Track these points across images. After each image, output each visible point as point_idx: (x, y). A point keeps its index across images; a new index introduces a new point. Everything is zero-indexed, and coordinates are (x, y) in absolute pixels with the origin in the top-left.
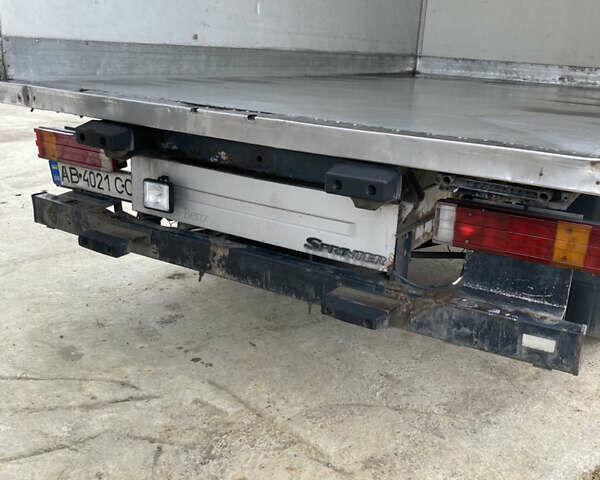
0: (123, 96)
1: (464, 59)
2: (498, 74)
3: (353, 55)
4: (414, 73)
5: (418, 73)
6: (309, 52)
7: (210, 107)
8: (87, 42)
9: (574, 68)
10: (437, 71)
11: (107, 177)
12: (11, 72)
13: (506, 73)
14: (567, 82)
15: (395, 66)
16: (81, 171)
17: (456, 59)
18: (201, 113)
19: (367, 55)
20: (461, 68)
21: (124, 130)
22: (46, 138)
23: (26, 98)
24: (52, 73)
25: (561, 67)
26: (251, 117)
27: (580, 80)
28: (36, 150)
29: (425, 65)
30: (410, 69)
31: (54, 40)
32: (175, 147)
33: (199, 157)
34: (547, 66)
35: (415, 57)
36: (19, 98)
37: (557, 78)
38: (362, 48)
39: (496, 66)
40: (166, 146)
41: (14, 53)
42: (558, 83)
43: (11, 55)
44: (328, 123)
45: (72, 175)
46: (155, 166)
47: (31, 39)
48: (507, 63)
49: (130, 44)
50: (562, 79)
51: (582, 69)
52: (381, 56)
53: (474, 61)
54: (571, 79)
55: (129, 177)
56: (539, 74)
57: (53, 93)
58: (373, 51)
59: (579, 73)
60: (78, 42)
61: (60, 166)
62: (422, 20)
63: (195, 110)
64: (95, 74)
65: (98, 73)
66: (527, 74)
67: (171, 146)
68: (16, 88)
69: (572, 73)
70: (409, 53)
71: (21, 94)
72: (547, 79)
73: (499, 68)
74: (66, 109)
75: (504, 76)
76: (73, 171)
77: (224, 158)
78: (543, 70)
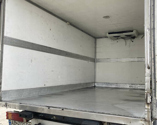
0: (31, 105)
1: (106, 83)
2: (115, 86)
3: (80, 84)
4: (95, 86)
5: (96, 86)
6: (70, 85)
7: (52, 107)
8: (20, 90)
9: (132, 84)
10: (100, 86)
11: (24, 123)
12: (3, 99)
13: (117, 86)
14: (131, 88)
15: (90, 85)
16: (17, 122)
17: (104, 83)
18: (50, 109)
19: (84, 84)
20: (106, 85)
21: (31, 113)
22: (9, 114)
23: (6, 105)
24: (12, 98)
25: (129, 84)
26: (63, 110)
27: (134, 87)
28: (6, 117)
29: (97, 84)
30: (94, 85)
31: (13, 90)
32: (42, 116)
33: (49, 118)
34: (126, 84)
35: (95, 83)
36: (4, 105)
37: (129, 87)
38: (82, 82)
39: (114, 84)
40: (40, 115)
41: (4, 94)
42: (129, 88)
43: (3, 95)
44: (81, 111)
45: (14, 123)
46: (37, 121)
47: (8, 91)
48: (116, 83)
49: (30, 89)
50: (130, 87)
51: (134, 84)
52: (87, 83)
53: (109, 83)
54: (132, 87)
55: (30, 123)
56: (124, 86)
57: (13, 104)
58: (85, 82)
59: (133, 85)
60: (18, 90)
61: (11, 121)
62: (95, 74)
63: (49, 108)
64: (21, 97)
65: (22, 96)
66: (121, 86)
67: (41, 115)
68: (4, 103)
69: (132, 85)
70: (93, 82)
71: (5, 104)
72: (126, 87)
73: (115, 85)
74: (16, 108)
75: (116, 87)
76: (15, 122)
77: (55, 118)
78: (125, 85)
